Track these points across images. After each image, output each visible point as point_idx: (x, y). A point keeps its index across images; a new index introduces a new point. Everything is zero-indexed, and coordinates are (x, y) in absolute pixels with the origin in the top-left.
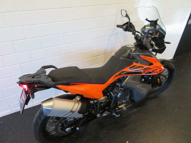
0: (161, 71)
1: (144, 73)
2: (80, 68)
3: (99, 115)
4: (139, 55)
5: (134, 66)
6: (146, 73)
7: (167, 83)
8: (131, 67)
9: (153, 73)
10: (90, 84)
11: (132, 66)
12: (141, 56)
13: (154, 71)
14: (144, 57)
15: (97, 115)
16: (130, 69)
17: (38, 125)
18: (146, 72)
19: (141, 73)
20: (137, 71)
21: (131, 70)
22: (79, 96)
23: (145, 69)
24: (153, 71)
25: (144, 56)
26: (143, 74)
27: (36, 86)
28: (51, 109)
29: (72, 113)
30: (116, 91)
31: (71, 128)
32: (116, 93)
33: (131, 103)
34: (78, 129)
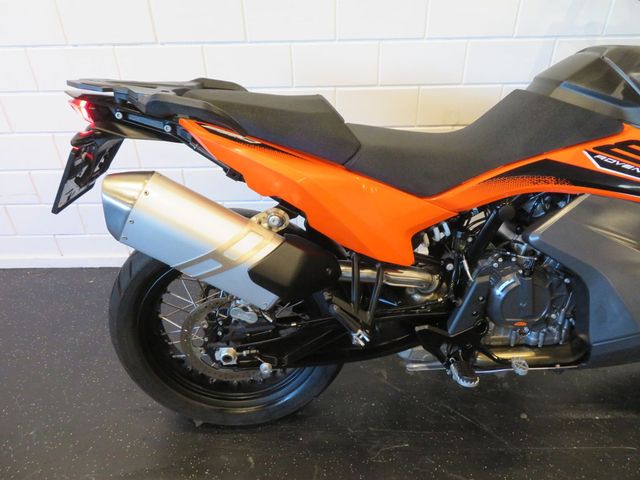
2: (349, 118)
3: (363, 339)
5: (624, 145)
8: (606, 149)
10: (349, 170)
11: (612, 141)
15: (355, 336)
16: (592, 155)
21: (602, 163)
27: (119, 116)
28: (126, 208)
29: (220, 266)
30: (495, 265)
31: (238, 354)
32: (490, 271)
33: (571, 360)
34: (265, 367)
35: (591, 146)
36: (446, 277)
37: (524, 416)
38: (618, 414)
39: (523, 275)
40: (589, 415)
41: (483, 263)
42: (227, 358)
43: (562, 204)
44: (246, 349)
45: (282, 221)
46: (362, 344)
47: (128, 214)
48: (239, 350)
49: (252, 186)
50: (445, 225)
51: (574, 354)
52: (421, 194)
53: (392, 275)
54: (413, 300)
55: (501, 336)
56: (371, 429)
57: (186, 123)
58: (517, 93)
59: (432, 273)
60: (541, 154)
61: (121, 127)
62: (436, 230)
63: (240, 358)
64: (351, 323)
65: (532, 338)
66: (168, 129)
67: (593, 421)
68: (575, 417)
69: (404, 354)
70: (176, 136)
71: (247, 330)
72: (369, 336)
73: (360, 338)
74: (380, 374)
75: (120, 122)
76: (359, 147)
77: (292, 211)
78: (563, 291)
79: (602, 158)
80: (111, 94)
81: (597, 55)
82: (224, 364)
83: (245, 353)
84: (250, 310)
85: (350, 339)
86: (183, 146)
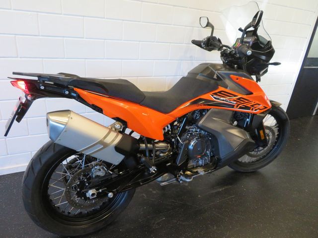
0: (266, 108)
1: (237, 107)
4: (228, 75)
5: (220, 92)
6: (241, 108)
7: (276, 147)
8: (215, 94)
9: (252, 110)
10: (141, 105)
11: (217, 91)
12: (231, 76)
13: (255, 106)
14: (237, 79)
15: (151, 169)
16: (212, 96)
17: (34, 173)
18: (240, 105)
19: (233, 106)
20: (226, 101)
21: (215, 98)
22: (120, 123)
23: (239, 99)
24: (252, 106)
25: (237, 77)
26: (236, 109)
27: (42, 88)
29: (102, 146)
30: (188, 137)
31: (97, 192)
32: (186, 139)
33: (213, 168)
34: (110, 195)
35: (212, 93)
36: (172, 144)
37: (199, 196)
38: (226, 187)
39: (198, 138)
40: (218, 190)
41: (184, 137)
42: (93, 195)
43: (204, 113)
44: (101, 188)
45: (121, 127)
46: (154, 172)
48: (97, 190)
50: (169, 126)
51: (213, 166)
52: (165, 112)
54: (160, 156)
55: (192, 164)
56: (148, 217)
58: (183, 78)
59: (168, 144)
60: (197, 97)
61: (44, 93)
62: (166, 128)
65: (200, 163)
66: (67, 93)
67: (219, 192)
68: (214, 192)
69: (159, 179)
71: (100, 180)
72: (156, 168)
73: (153, 169)
74: (143, 196)
76: (145, 97)
78: (209, 143)
79: (215, 96)
81: (207, 66)
82: (92, 198)
83: (100, 191)
84: (102, 170)
85: (149, 171)
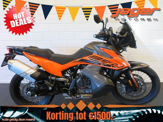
5: (93, 56)
9: (112, 67)
11: (91, 56)
12: (100, 48)
18: (105, 64)
20: (96, 61)
21: (90, 59)
23: (104, 60)
24: (112, 65)
26: (101, 66)
27: (14, 51)
28: (11, 64)
34: (36, 96)
35: (88, 57)
44: (33, 92)
45: (37, 68)
46: (51, 89)
47: (11, 65)
48: (31, 92)
49: (33, 62)
52: (62, 64)
53: (59, 78)
57: (24, 52)
58: (81, 49)
59: (67, 79)
61: (14, 53)
63: (32, 94)
64: (49, 86)
66: (21, 53)
70: (22, 55)
71: (33, 89)
72: (52, 88)
73: (50, 88)
75: (14, 52)
77: (40, 66)
79: (90, 58)
80: (13, 48)
81: (90, 43)
82: (29, 95)
85: (49, 88)
86: (24, 56)
